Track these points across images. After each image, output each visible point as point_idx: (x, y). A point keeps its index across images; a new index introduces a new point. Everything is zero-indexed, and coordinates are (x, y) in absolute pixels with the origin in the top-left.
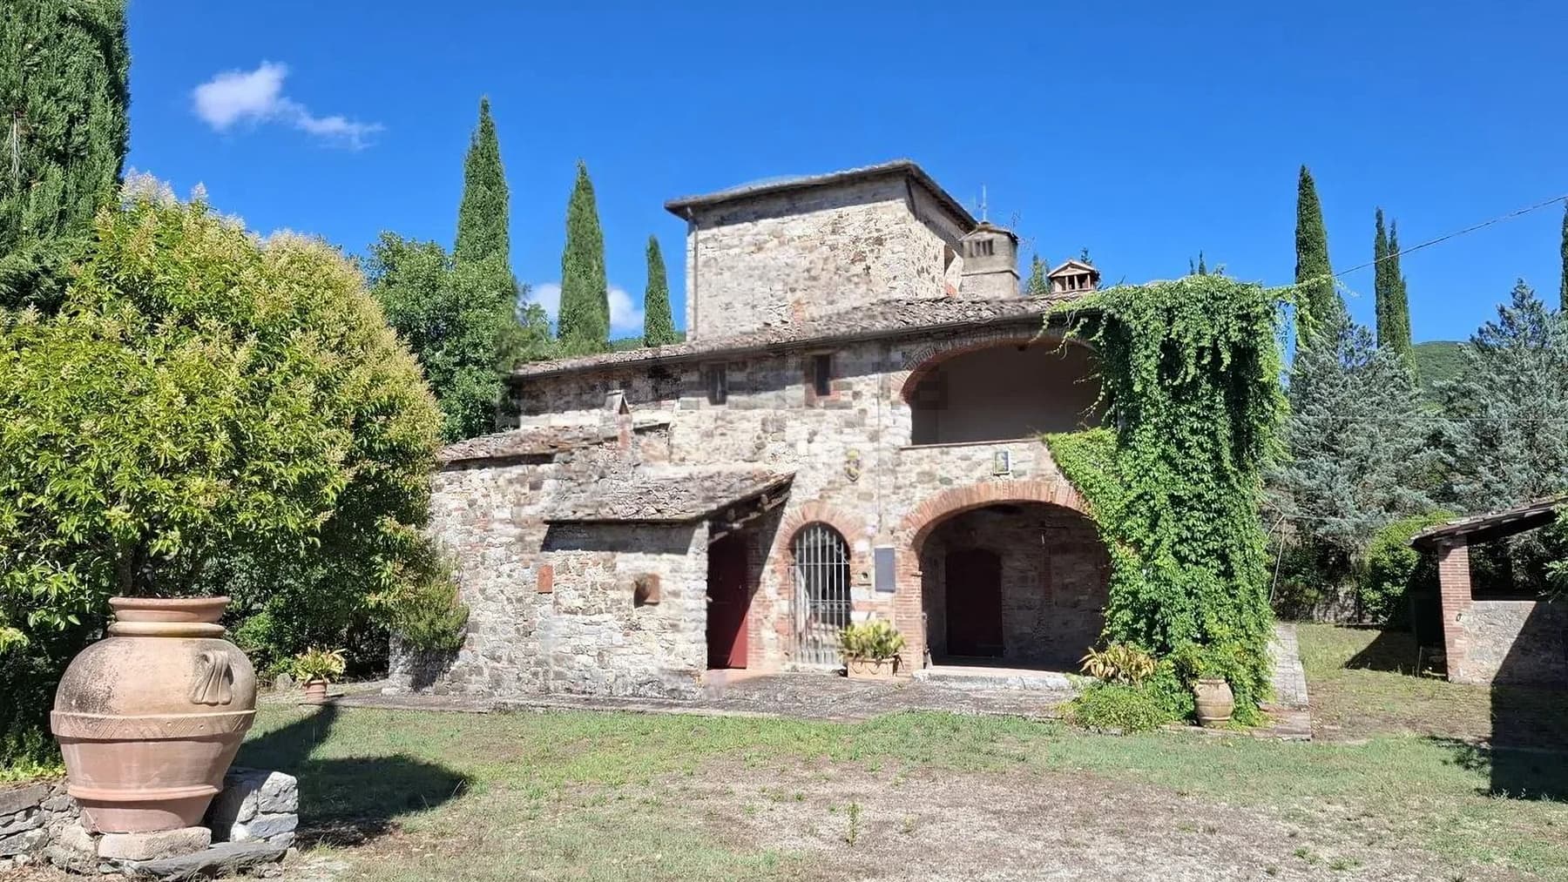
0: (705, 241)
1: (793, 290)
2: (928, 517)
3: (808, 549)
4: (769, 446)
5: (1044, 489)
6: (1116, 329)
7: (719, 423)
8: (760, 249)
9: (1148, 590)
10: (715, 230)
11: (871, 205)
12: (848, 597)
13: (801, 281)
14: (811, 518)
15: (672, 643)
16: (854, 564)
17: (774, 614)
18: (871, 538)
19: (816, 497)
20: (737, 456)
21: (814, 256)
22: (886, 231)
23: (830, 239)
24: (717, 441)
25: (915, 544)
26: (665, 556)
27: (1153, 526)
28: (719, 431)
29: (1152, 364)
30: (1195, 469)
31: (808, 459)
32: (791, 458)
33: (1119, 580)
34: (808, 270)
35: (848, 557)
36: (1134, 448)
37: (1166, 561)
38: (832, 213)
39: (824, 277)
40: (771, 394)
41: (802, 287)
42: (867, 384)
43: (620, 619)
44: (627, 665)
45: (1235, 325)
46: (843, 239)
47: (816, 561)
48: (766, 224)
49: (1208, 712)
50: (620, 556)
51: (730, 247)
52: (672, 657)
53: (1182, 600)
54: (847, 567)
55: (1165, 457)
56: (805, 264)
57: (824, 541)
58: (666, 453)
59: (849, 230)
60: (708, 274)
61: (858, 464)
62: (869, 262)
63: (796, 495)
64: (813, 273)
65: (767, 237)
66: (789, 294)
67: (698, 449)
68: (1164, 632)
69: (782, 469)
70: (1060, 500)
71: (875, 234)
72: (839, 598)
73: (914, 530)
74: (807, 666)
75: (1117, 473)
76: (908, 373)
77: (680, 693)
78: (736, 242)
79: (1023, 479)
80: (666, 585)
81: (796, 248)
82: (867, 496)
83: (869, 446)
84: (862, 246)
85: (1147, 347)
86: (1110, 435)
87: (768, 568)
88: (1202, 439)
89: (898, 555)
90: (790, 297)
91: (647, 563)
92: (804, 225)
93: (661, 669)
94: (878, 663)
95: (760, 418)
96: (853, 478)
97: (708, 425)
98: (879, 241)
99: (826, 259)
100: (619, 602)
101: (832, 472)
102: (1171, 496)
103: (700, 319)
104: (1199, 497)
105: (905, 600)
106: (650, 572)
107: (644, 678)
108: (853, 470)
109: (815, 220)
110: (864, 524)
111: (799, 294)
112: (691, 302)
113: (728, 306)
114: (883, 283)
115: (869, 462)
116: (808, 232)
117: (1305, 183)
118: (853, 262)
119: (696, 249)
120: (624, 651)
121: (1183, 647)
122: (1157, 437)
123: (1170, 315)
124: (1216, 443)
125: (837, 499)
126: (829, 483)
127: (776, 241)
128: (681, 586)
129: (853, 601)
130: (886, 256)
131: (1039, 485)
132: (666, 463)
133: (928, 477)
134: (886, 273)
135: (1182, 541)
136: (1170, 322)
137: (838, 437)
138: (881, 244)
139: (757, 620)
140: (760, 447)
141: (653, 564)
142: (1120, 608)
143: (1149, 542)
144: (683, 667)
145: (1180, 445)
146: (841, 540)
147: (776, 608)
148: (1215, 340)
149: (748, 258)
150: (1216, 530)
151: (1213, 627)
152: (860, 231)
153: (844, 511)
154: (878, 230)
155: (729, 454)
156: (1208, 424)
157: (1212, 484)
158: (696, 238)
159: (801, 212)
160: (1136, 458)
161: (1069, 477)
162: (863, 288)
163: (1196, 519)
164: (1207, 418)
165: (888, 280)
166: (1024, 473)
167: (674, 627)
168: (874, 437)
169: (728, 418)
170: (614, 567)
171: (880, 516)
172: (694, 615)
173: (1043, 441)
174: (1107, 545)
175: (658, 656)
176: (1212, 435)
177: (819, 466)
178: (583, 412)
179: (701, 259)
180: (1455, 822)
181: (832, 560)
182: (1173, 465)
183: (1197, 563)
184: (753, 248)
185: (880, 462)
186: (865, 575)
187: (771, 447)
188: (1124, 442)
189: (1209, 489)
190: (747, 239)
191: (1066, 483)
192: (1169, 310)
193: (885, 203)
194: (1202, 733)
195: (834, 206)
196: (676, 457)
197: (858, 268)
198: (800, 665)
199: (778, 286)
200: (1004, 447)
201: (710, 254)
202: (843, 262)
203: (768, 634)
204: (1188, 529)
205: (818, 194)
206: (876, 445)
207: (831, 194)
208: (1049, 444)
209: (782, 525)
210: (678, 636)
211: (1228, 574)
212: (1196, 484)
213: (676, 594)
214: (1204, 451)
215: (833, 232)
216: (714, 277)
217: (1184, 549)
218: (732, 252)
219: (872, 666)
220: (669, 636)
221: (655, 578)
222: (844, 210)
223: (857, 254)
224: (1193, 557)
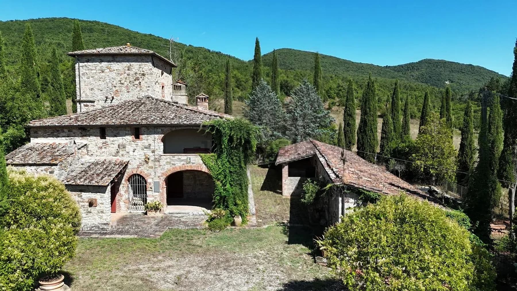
0: (82, 66)
1: (115, 87)
2: (169, 173)
3: (134, 181)
4: (120, 152)
5: (199, 167)
6: (218, 131)
7: (104, 144)
8: (103, 72)
9: (224, 193)
10: (86, 64)
11: (141, 63)
12: (146, 193)
13: (118, 84)
14: (135, 173)
15: (102, 216)
16: (148, 185)
17: (124, 198)
18: (153, 179)
19: (136, 167)
20: (110, 154)
21: (122, 76)
22: (146, 72)
23: (127, 72)
24: (103, 150)
25: (165, 180)
26: (98, 194)
27: (225, 177)
28: (104, 147)
29: (226, 141)
30: (235, 165)
31: (133, 157)
32: (128, 156)
33: (217, 190)
34: (120, 81)
35: (146, 183)
36: (221, 159)
37: (228, 186)
38: (128, 64)
39: (126, 84)
40: (121, 138)
41: (118, 86)
42: (151, 137)
43: (85, 210)
44: (87, 222)
45: (245, 134)
46: (131, 73)
47: (136, 184)
48: (104, 64)
49: (237, 223)
50: (83, 194)
51: (92, 70)
52: (102, 220)
53: (231, 195)
54: (146, 186)
55: (228, 161)
56: (119, 79)
57: (138, 179)
58: (86, 153)
59: (134, 70)
60: (84, 78)
61: (149, 159)
62: (140, 81)
63: (129, 166)
64: (122, 82)
65: (105, 68)
66: (114, 88)
67: (97, 152)
68: (227, 203)
69: (125, 159)
70: (203, 170)
71: (142, 73)
72: (143, 194)
73: (165, 177)
74: (134, 212)
75: (217, 164)
76: (163, 135)
77: (105, 229)
78: (94, 68)
79: (194, 165)
80: (99, 201)
81: (116, 73)
82: (152, 167)
83: (152, 154)
84: (138, 76)
85: (225, 136)
86: (215, 155)
87: (121, 186)
88: (237, 158)
89: (161, 183)
90: (114, 89)
91: (93, 195)
92: (118, 66)
93: (99, 223)
94: (156, 212)
95: (117, 144)
96: (147, 162)
97: (101, 145)
98: (143, 75)
99: (126, 78)
100: (84, 206)
101: (141, 160)
102: (230, 171)
103: (82, 92)
104: (236, 171)
105: (162, 194)
106: (93, 198)
107: (93, 225)
108: (147, 160)
109: (122, 65)
110: (151, 175)
111: (117, 88)
112: (78, 86)
113: (92, 89)
114: (145, 88)
115: (152, 158)
116: (120, 68)
117: (257, 43)
118: (135, 80)
119: (79, 69)
120: (86, 218)
121: (232, 207)
122: (227, 156)
123: (231, 129)
124: (240, 159)
125: (142, 168)
126: (140, 163)
127: (108, 70)
128: (104, 202)
129: (148, 195)
130: (146, 80)
131: (198, 166)
132: (87, 155)
133: (168, 163)
134: (146, 85)
135: (231, 181)
136: (231, 130)
137: (143, 151)
138: (144, 76)
139: (118, 200)
140: (118, 152)
141: (94, 196)
142: (217, 196)
143: (224, 181)
144: (105, 222)
145: (232, 159)
146: (143, 178)
147: (124, 196)
148: (241, 136)
149: (98, 74)
150: (239, 179)
151: (238, 202)
152: (137, 71)
153: (144, 171)
154: (143, 71)
155: (107, 154)
156: (238, 155)
157: (239, 169)
158: (79, 65)
159: (117, 62)
160: (222, 161)
161: (206, 165)
162: (139, 89)
163: (235, 176)
164: (238, 153)
165: (147, 87)
166: (195, 163)
167: (102, 212)
168: (153, 152)
169: (107, 143)
170: (81, 196)
171: (155, 173)
172: (108, 209)
173: (199, 156)
174: (215, 181)
175: (97, 219)
176: (239, 157)
177: (137, 159)
178: (55, 138)
179: (81, 73)
180: (282, 253)
181: (141, 184)
182: (230, 163)
183: (235, 186)
184: (100, 71)
185: (155, 159)
186: (151, 188)
187: (121, 152)
188: (219, 157)
189: (238, 170)
190: (98, 68)
191: (205, 166)
192: (231, 128)
193: (145, 63)
194: (235, 228)
195: (128, 61)
196: (90, 154)
197: (137, 82)
198: (132, 211)
199: (110, 85)
200: (189, 157)
201: (84, 71)
202: (132, 80)
203: (122, 204)
204: (233, 178)
205: (122, 57)
206: (154, 154)
207: (127, 58)
208: (201, 157)
209: (126, 174)
210: (103, 214)
211: (241, 189)
212: (235, 168)
213: (102, 204)
214: (237, 160)
215: (128, 70)
216: (86, 79)
217: (232, 183)
218: (93, 71)
219: (154, 213)
220: (101, 214)
221: (96, 200)
222: (132, 63)
223: (136, 78)
224: (234, 185)
